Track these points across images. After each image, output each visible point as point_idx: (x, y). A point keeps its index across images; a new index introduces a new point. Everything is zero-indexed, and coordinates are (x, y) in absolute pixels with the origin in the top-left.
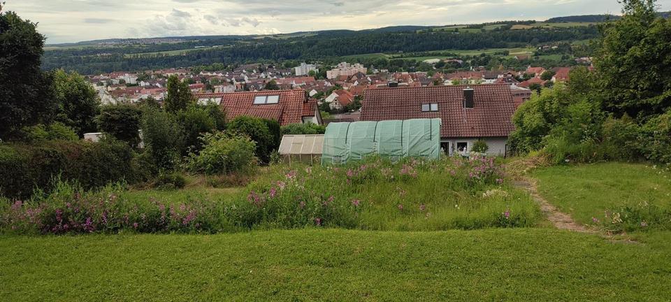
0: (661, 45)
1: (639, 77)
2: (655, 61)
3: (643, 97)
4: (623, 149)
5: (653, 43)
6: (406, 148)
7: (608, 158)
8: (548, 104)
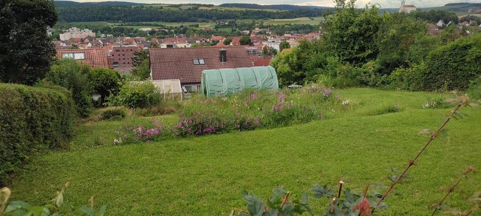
0: (365, 26)
1: (354, 43)
2: (361, 35)
3: (356, 53)
5: (360, 25)
6: (260, 84)
8: (290, 58)
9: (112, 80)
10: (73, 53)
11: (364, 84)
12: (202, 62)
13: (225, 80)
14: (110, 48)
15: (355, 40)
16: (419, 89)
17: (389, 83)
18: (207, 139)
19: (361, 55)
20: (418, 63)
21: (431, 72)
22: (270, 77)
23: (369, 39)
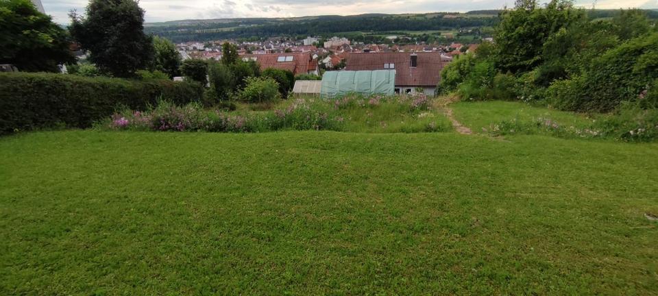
0: (536, 26)
1: (520, 48)
2: (531, 37)
3: (521, 60)
4: (505, 92)
5: (532, 24)
6: (373, 88)
7: (495, 98)
10: (286, 56)
12: (392, 66)
13: (338, 83)
16: (570, 109)
17: (543, 97)
19: (527, 62)
20: (579, 73)
21: (588, 87)
22: (387, 81)
23: (538, 43)
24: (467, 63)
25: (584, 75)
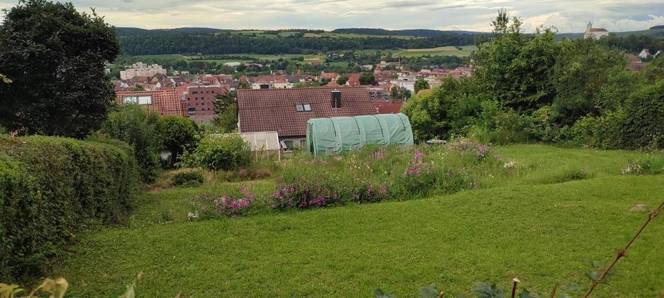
0: (535, 58)
1: (520, 82)
2: (530, 70)
3: (523, 96)
5: (529, 57)
6: (387, 138)
9: (186, 132)
10: (137, 96)
11: (535, 138)
12: (307, 107)
13: (338, 132)
14: (185, 90)
15: (521, 77)
16: (616, 147)
17: (571, 138)
18: (315, 214)
19: (530, 98)
20: (614, 110)
21: (632, 123)
22: (402, 128)
23: (541, 76)
24: (436, 100)
25: (620, 110)
